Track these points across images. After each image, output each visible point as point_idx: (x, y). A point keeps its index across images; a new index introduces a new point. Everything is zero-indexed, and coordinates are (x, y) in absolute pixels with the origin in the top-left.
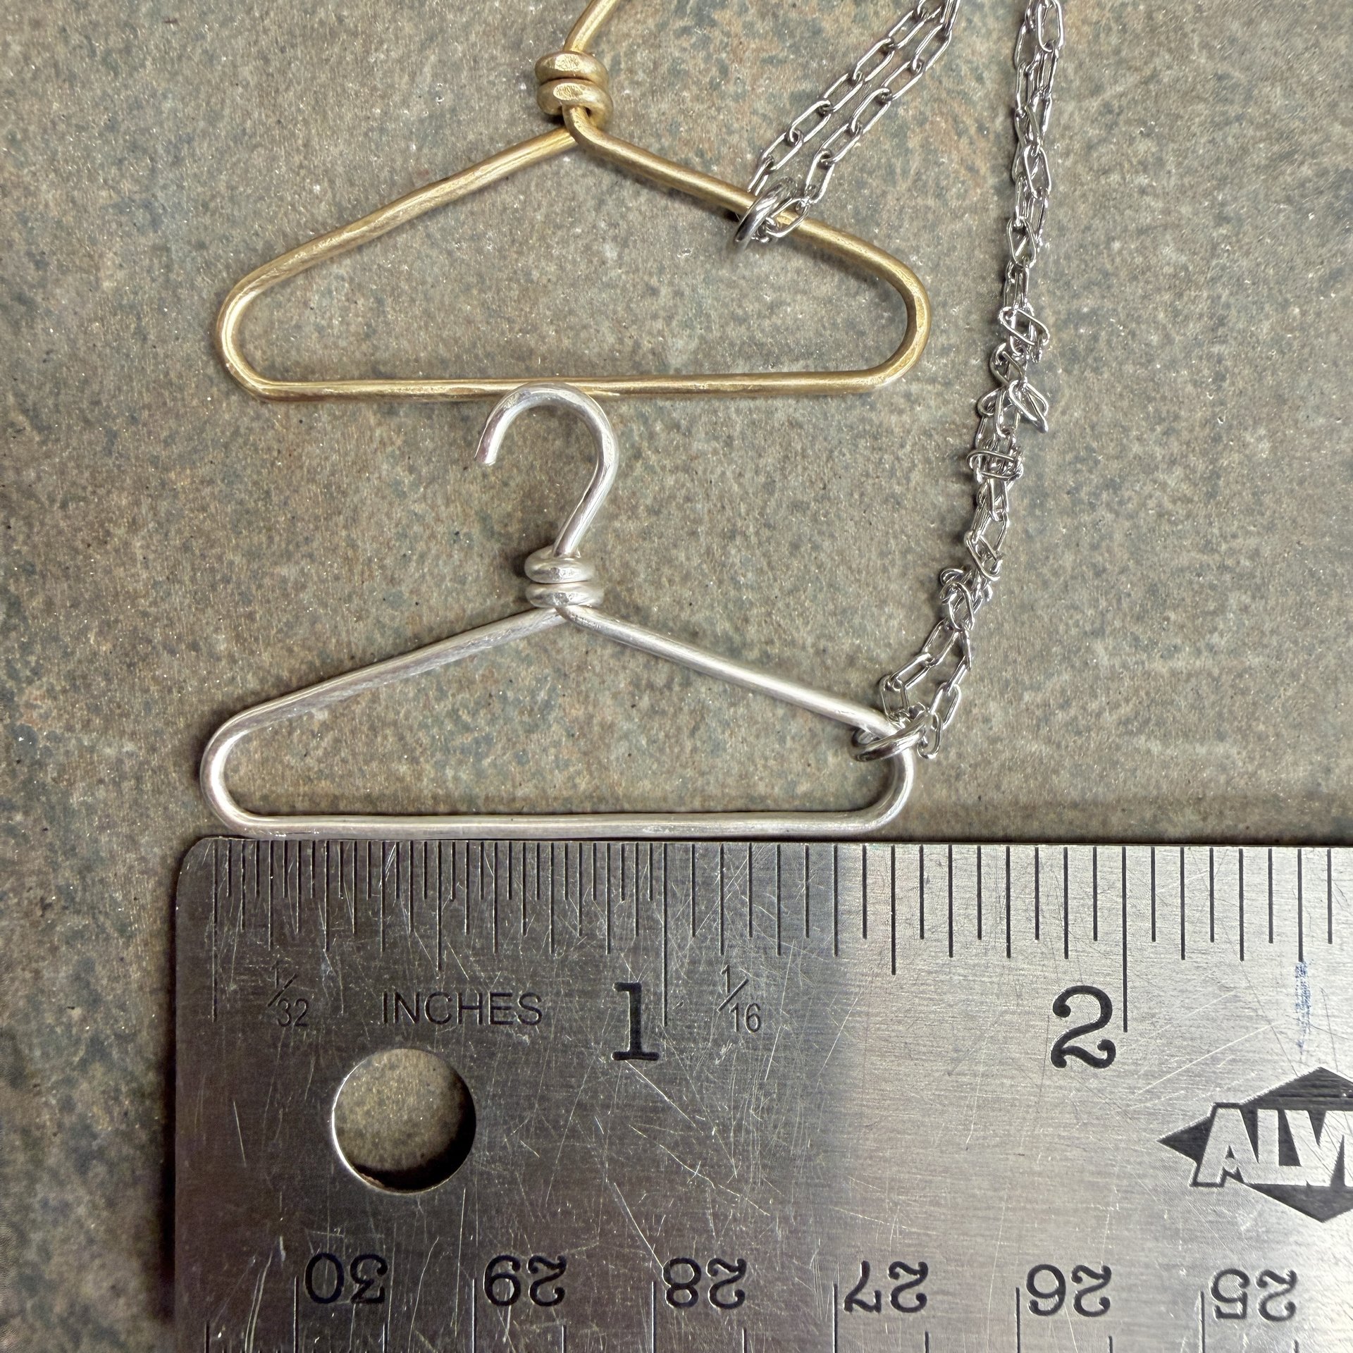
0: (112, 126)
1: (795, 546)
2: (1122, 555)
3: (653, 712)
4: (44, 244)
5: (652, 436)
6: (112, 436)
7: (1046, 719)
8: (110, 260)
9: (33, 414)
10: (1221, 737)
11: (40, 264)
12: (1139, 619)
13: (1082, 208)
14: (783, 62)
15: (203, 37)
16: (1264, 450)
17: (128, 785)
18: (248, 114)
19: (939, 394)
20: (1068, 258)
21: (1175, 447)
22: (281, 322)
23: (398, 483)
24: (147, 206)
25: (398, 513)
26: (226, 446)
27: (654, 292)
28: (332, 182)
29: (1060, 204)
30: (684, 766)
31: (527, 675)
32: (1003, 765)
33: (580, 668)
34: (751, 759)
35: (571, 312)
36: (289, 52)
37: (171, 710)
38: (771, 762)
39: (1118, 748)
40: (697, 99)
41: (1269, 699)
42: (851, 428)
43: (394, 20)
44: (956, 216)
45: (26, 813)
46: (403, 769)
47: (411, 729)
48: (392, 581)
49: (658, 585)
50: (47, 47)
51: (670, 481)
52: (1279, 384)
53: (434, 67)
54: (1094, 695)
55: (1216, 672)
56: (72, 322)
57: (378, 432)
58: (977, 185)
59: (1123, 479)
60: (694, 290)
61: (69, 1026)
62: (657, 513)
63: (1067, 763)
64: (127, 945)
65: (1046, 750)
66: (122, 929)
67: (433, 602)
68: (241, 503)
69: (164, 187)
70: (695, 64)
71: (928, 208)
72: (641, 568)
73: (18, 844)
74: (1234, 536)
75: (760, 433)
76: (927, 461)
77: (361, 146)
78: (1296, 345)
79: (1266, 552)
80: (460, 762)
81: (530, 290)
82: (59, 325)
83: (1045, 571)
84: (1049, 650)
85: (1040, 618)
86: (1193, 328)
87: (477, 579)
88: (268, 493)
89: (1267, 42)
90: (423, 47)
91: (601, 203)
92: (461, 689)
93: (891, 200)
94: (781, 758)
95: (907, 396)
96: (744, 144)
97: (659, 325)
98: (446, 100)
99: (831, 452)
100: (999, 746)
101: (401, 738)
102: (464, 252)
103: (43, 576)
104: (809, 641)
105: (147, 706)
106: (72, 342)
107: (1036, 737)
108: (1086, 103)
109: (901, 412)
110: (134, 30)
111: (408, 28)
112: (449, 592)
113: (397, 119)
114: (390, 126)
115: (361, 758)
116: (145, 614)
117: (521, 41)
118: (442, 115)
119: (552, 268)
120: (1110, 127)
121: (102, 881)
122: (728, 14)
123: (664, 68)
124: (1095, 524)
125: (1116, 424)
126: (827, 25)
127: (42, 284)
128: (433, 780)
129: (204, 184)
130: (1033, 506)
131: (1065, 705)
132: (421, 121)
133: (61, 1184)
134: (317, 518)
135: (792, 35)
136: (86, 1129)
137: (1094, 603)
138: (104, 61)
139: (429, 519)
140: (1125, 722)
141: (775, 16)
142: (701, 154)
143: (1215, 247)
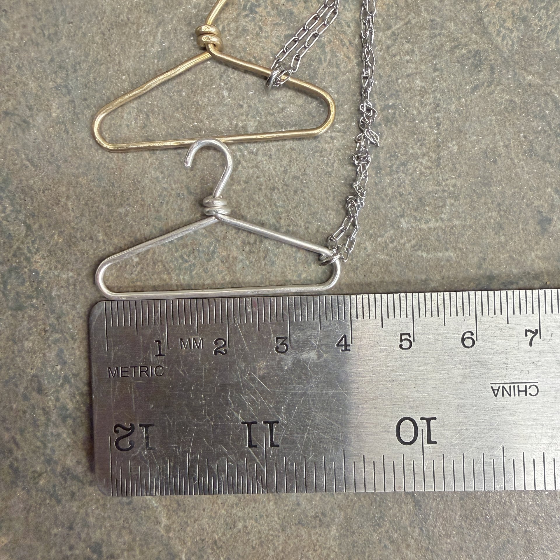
0: (52, 60)
1: (295, 192)
2: (409, 188)
3: (250, 252)
4: (32, 102)
5: (244, 156)
6: (59, 167)
7: (386, 247)
8: (54, 106)
9: (31, 161)
10: (447, 250)
11: (31, 109)
12: (416, 210)
13: (387, 69)
14: (280, 24)
15: (82, 27)
16: (455, 149)
17: (71, 287)
18: (99, 53)
19: (342, 136)
20: (383, 86)
21: (425, 150)
22: (114, 124)
23: (158, 177)
24: (66, 87)
25: (158, 188)
26: (98, 168)
27: (241, 106)
28: (129, 75)
29: (380, 68)
30: (262, 270)
31: (206, 242)
32: (372, 264)
33: (224, 238)
34: (285, 266)
35: (214, 115)
36: (111, 31)
37: (84, 261)
38: (292, 267)
39: (411, 256)
40: (252, 39)
41: (463, 236)
42: (312, 149)
43: (146, 18)
44: (344, 74)
45: (37, 299)
46: (165, 277)
47: (167, 262)
48: (158, 211)
49: (249, 208)
50: (29, 34)
51: (251, 171)
52: (459, 126)
53: (161, 33)
54: (402, 238)
55: (444, 227)
56: (43, 128)
57: (149, 161)
58: (350, 63)
59: (407, 162)
60: (255, 104)
61: (56, 372)
62: (247, 183)
63: (394, 262)
64: (74, 343)
65: (387, 258)
66: (73, 338)
67: (172, 218)
68: (104, 187)
69: (72, 80)
70: (251, 27)
71: (334, 72)
72: (243, 202)
73: (35, 310)
74: (447, 180)
75: (281, 153)
76: (340, 160)
77: (138, 62)
78: (464, 112)
79: (458, 184)
80: (185, 273)
81: (199, 108)
82: (38, 130)
83: (382, 195)
84: (385, 223)
85: (382, 212)
86: (428, 108)
87: (187, 209)
88: (113, 183)
89: (447, 7)
90: (157, 27)
91: (221, 76)
92: (183, 248)
93: (321, 70)
94: (295, 266)
95: (331, 137)
96: (269, 54)
97: (244, 117)
98: (166, 44)
99: (306, 158)
100: (370, 257)
101: (164, 266)
102: (176, 97)
103: (38, 217)
104: (303, 224)
105: (76, 260)
106: (43, 136)
107: (383, 254)
108: (386, 32)
109: (329, 143)
110: (58, 26)
111: (152, 20)
112: (177, 214)
113: (149, 52)
114: (148, 54)
115: (151, 274)
116: (73, 228)
117: (190, 23)
118: (165, 50)
119: (206, 100)
120: (395, 40)
121: (65, 321)
122: (261, 9)
123: (240, 29)
124: (398, 178)
125: (404, 143)
126: (295, 11)
127: (32, 116)
128: (176, 280)
129: (85, 78)
130: (377, 173)
131: (392, 242)
132: (158, 52)
133: (57, 427)
134: (130, 191)
135: (283, 15)
136: (64, 408)
137: (400, 205)
138: (49, 37)
139: (169, 189)
140: (413, 247)
141: (277, 8)
142: (255, 58)
143: (434, 79)
